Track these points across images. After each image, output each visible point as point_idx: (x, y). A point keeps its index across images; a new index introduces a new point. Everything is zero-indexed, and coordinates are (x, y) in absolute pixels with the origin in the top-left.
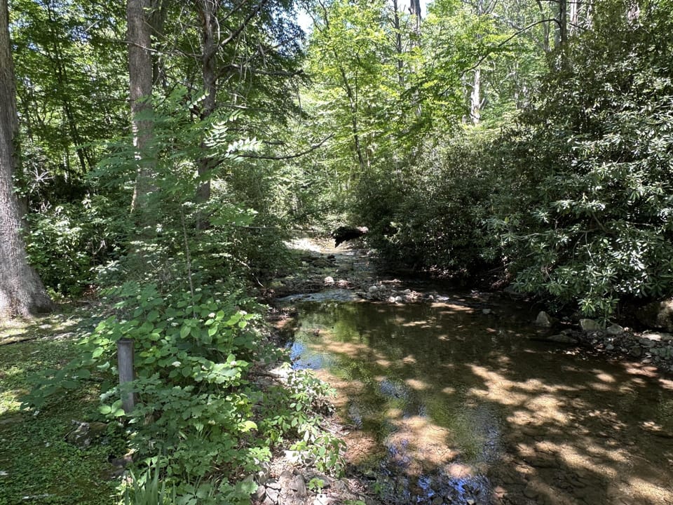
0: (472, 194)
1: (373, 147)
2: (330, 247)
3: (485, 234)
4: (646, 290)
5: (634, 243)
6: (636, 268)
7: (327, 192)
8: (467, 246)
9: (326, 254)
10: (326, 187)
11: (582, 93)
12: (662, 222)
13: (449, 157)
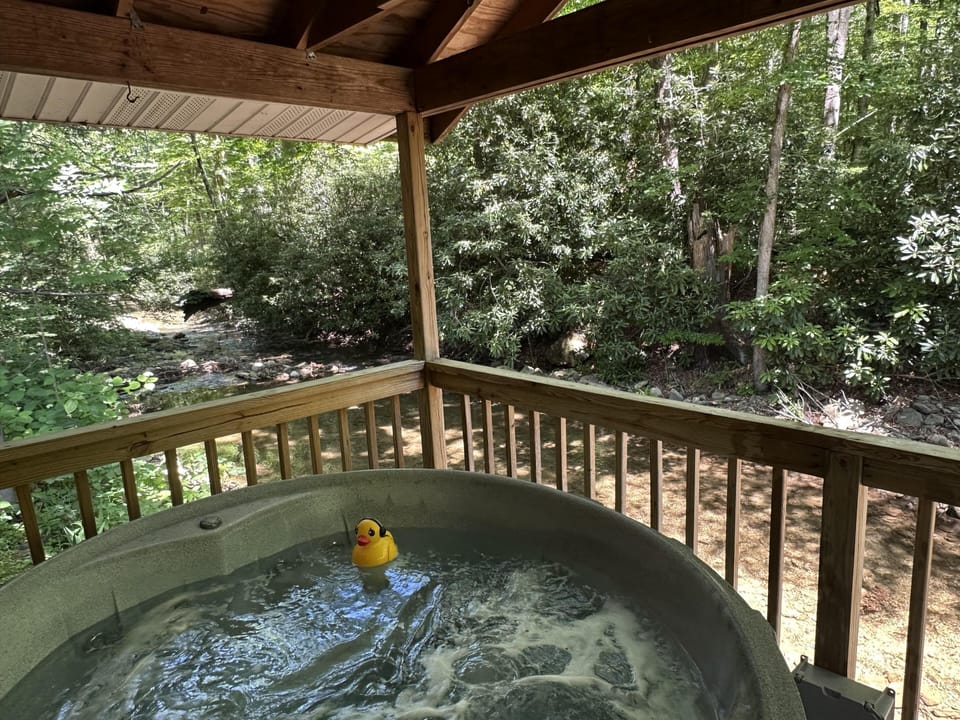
0: (372, 237)
1: (225, 171)
2: (177, 323)
3: (392, 285)
4: (547, 327)
5: (532, 282)
6: (535, 305)
7: (154, 240)
8: (373, 302)
9: (170, 334)
10: (151, 231)
11: (477, 125)
12: (558, 260)
13: (339, 190)
